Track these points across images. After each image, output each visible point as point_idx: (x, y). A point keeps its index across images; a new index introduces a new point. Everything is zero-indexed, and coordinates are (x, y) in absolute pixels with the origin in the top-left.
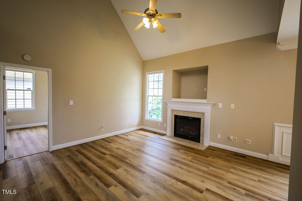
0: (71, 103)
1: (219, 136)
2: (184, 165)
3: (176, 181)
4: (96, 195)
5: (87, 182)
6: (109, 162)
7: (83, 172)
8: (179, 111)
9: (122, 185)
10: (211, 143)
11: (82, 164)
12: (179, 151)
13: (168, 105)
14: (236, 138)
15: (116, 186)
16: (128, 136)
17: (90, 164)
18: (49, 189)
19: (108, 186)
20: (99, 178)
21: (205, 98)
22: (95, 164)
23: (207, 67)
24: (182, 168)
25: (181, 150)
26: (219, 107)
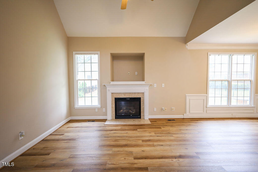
1: (155, 110)
2: (159, 142)
8: (120, 94)
10: (149, 116)
13: (108, 89)
14: (166, 108)
16: (64, 134)
21: (143, 80)
23: (144, 54)
24: (162, 145)
25: (138, 130)
26: (155, 87)
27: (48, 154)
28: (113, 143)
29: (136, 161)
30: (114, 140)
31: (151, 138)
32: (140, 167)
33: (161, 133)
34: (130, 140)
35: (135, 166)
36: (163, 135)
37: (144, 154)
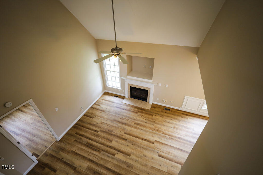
0: (57, 109)
1: (158, 99)
2: (143, 127)
3: (142, 140)
4: (112, 162)
5: (102, 157)
6: (104, 138)
7: (95, 150)
8: (134, 85)
9: (120, 152)
10: (153, 102)
11: (90, 145)
12: (138, 114)
15: (117, 154)
17: (94, 143)
18: (87, 168)
19: (114, 155)
20: (106, 151)
22: (97, 142)
23: (154, 59)
24: (142, 130)
25: (138, 113)
26: (160, 85)
27: (93, 118)
28: (120, 120)
29: (125, 135)
30: (121, 118)
31: (141, 123)
32: (124, 138)
33: (149, 120)
34: (129, 120)
35: (123, 137)
36: (150, 122)
37: (130, 132)
